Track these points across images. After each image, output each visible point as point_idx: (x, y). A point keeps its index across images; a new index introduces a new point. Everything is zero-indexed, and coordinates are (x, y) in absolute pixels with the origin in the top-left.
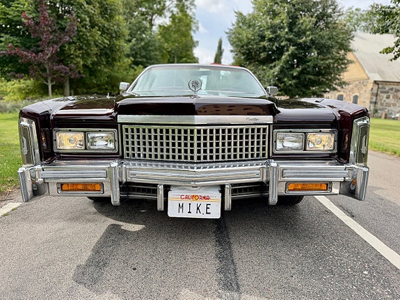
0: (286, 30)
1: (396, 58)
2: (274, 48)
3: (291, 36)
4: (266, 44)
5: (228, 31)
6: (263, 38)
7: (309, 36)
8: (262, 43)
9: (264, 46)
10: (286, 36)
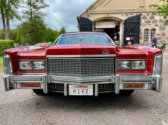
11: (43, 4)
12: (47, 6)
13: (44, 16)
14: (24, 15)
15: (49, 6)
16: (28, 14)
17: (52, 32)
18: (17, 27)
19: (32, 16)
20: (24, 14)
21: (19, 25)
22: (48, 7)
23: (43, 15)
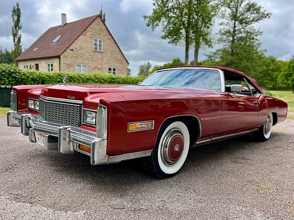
11: (259, 14)
12: (265, 17)
13: (257, 35)
14: (222, 38)
15: (269, 15)
16: (228, 34)
17: (275, 65)
18: (208, 58)
19: (235, 38)
20: (221, 36)
21: (211, 55)
22: (267, 17)
23: (255, 34)
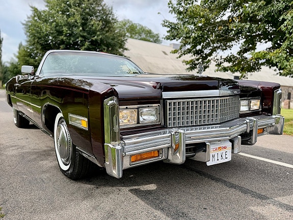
0: (81, 28)
1: (180, 57)
2: (71, 42)
3: (85, 34)
4: (65, 38)
5: (25, 22)
6: (60, 33)
7: (99, 35)
8: (60, 37)
9: (62, 40)
10: (81, 33)
